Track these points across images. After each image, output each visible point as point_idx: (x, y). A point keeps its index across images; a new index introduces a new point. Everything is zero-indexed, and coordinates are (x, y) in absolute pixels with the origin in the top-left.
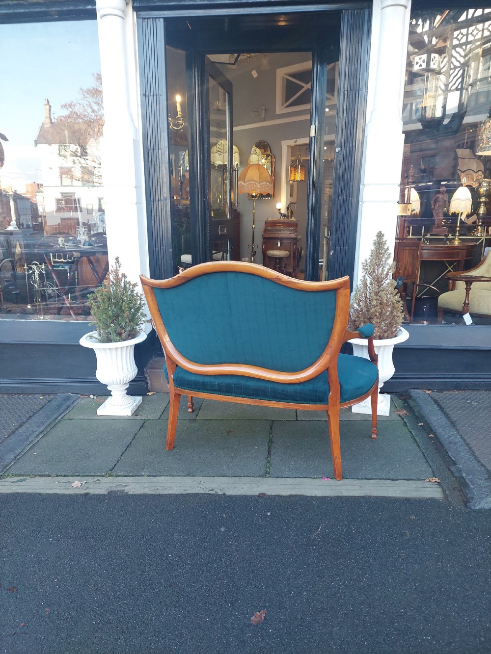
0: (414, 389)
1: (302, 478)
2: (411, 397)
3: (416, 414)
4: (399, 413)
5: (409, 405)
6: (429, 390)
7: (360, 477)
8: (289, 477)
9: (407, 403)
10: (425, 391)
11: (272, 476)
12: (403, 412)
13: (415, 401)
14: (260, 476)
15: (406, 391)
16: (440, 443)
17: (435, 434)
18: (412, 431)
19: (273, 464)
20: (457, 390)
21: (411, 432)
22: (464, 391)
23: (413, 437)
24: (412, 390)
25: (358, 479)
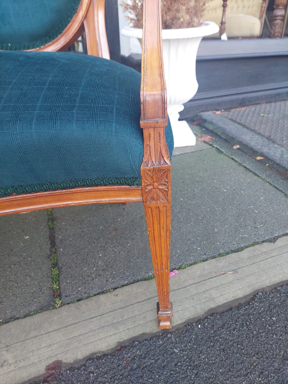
0: (203, 111)
1: (127, 285)
2: (205, 121)
3: (223, 137)
4: (203, 139)
5: (207, 129)
6: (217, 110)
7: (221, 251)
8: (103, 293)
9: (204, 127)
10: (214, 112)
11: (68, 300)
12: (207, 138)
13: (211, 123)
14: (42, 309)
15: (197, 116)
16: (277, 164)
17: (262, 155)
18: (233, 157)
19: (64, 268)
20: (242, 107)
21: (233, 159)
22: (248, 107)
23: (240, 164)
24: (202, 113)
25: (220, 255)
